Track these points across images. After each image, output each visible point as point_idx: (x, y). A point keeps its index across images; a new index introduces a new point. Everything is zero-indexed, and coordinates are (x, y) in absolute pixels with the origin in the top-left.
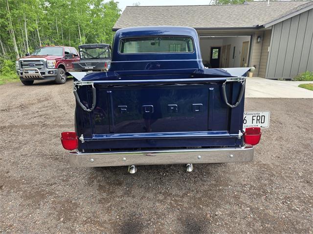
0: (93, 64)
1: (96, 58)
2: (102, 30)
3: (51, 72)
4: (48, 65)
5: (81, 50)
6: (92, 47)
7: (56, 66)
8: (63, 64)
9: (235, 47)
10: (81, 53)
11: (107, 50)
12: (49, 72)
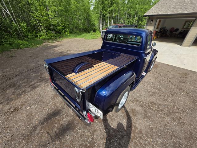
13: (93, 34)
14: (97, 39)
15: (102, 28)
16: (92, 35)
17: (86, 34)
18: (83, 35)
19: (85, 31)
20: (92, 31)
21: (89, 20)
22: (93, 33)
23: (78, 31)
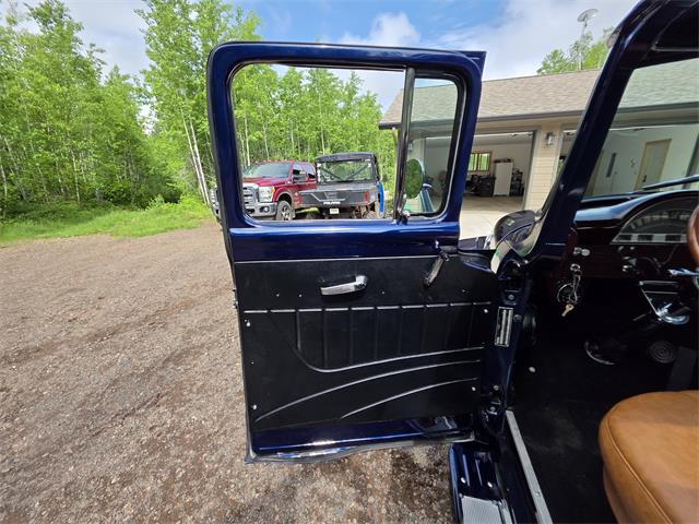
0: (340, 195)
1: (347, 182)
2: (354, 137)
3: (266, 209)
4: (261, 195)
5: (319, 165)
6: (340, 159)
7: (275, 197)
8: (289, 192)
9: (614, 155)
10: (319, 172)
11: (370, 165)
12: (262, 209)
13: (167, 212)
14: (189, 228)
15: (208, 183)
16: (159, 213)
17: (126, 212)
18: (107, 217)
19: (117, 203)
20: (159, 198)
21: (138, 160)
22: (165, 206)
23: (73, 206)
